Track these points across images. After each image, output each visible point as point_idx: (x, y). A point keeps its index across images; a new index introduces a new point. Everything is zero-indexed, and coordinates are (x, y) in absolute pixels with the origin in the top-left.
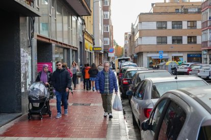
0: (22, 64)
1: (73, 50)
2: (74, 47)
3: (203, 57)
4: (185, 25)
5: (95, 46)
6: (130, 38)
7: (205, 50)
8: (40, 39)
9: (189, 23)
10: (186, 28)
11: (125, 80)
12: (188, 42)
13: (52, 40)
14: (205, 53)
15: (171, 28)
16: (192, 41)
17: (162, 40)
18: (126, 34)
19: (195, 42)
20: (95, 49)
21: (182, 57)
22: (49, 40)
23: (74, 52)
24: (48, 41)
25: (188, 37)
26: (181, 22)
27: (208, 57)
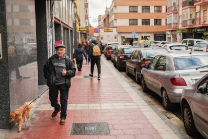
0: (48, 42)
1: (65, 28)
2: (65, 24)
3: (167, 36)
4: (152, 9)
5: (80, 27)
6: (105, 20)
7: (169, 31)
8: (57, 21)
9: (156, 8)
10: (153, 12)
11: (121, 56)
12: (155, 24)
13: (62, 22)
14: (169, 33)
15: (141, 12)
16: (158, 23)
17: (134, 22)
18: (100, 16)
19: (160, 24)
20: (81, 29)
21: (149, 36)
22: (60, 21)
23: (66, 30)
24: (58, 22)
25: (155, 20)
26: (149, 7)
27: (172, 36)
